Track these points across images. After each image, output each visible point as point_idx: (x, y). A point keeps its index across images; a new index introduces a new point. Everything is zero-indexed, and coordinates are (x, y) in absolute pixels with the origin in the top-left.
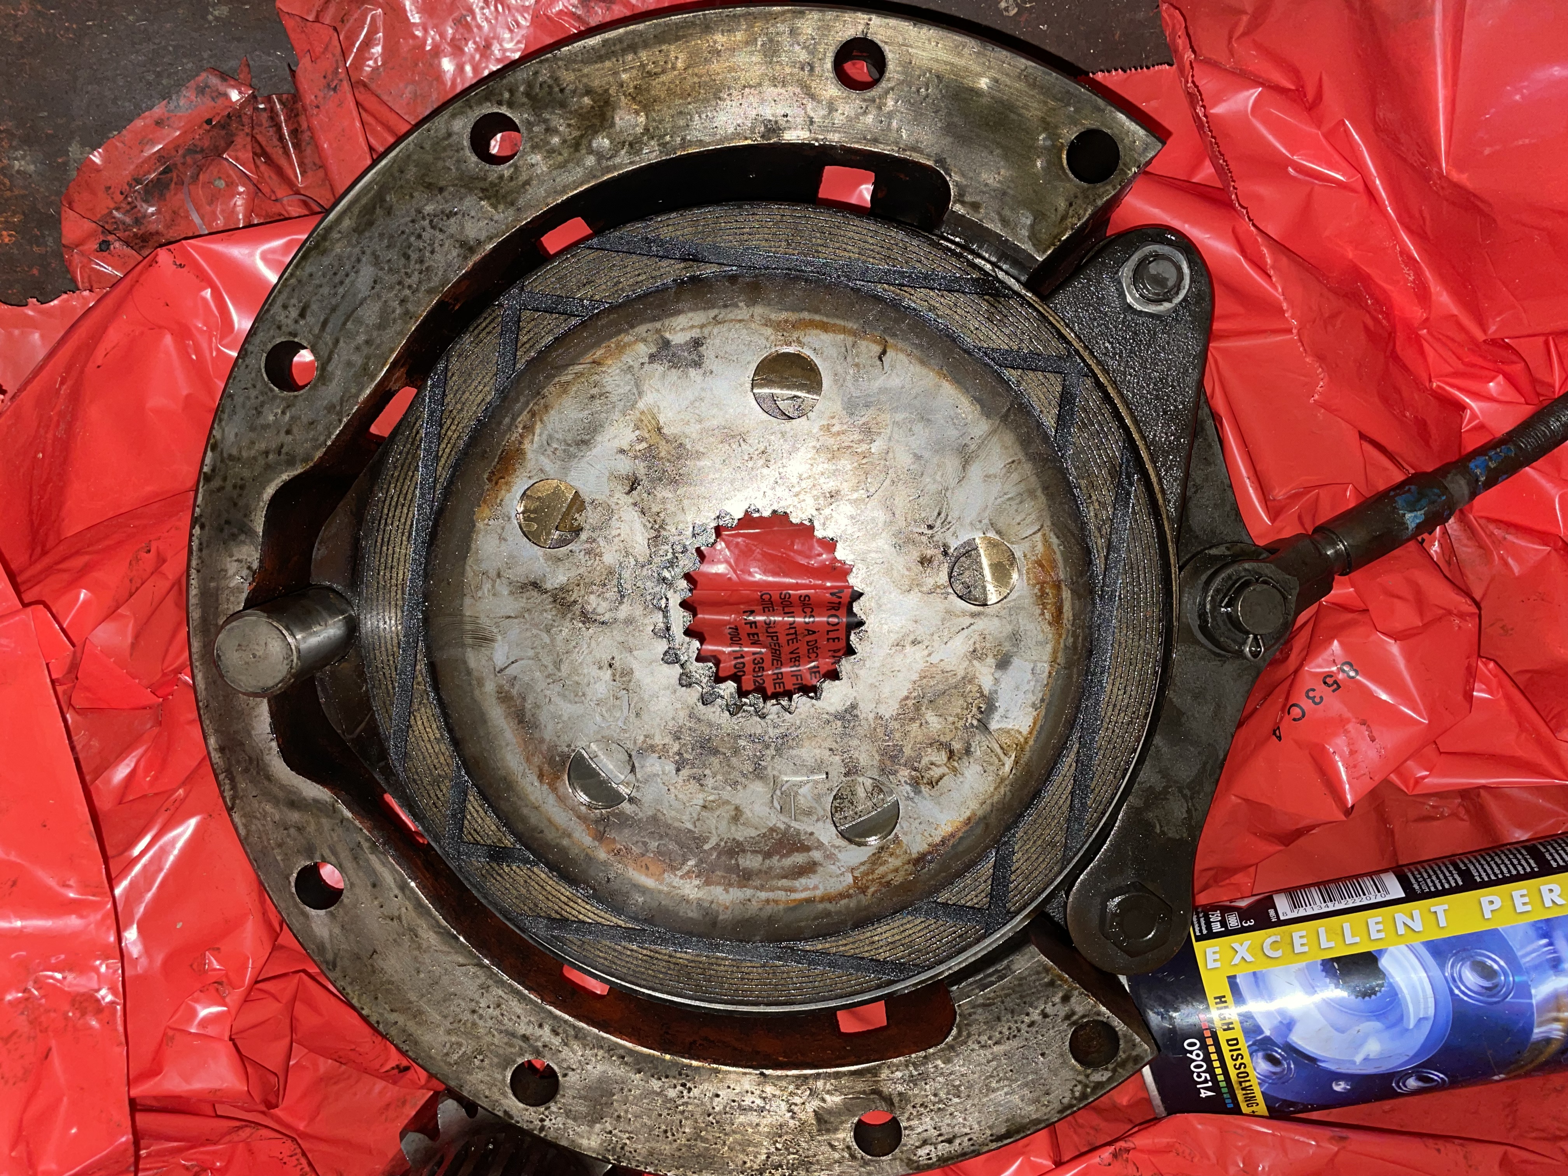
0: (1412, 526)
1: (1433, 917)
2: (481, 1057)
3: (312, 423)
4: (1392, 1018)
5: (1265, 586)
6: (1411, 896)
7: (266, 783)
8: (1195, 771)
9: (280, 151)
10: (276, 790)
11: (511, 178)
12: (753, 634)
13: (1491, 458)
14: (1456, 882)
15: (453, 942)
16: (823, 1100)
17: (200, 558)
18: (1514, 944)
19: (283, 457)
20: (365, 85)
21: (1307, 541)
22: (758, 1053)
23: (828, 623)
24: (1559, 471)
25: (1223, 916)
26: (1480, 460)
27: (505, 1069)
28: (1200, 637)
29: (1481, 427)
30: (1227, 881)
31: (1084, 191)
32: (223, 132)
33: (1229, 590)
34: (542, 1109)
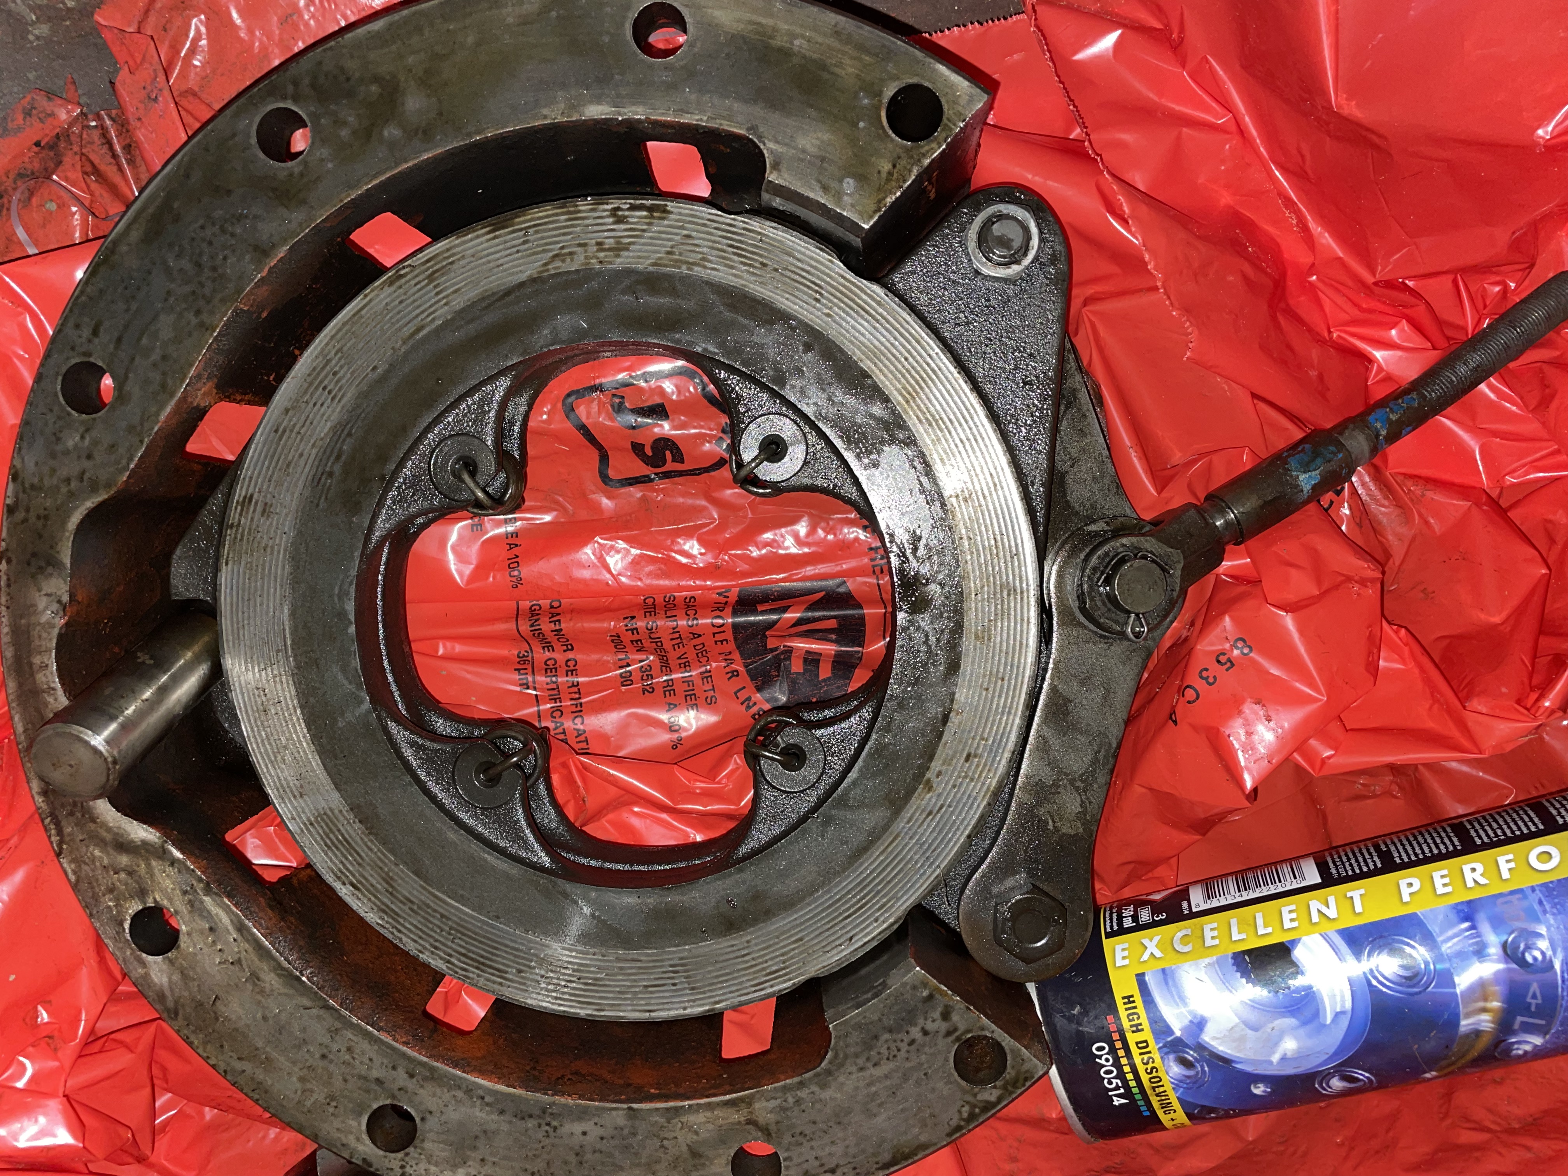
0: (1307, 488)
1: (1348, 902)
2: (334, 1104)
3: (113, 446)
4: (1308, 1013)
5: (1143, 561)
6: (1328, 881)
7: (92, 826)
8: (1087, 760)
9: (115, 168)
10: (103, 833)
11: (302, 175)
12: (637, 641)
13: (1392, 410)
14: (1375, 865)
15: (295, 983)
16: (696, 1133)
17: (9, 594)
18: (1434, 928)
19: (85, 483)
20: (195, 94)
21: (1192, 512)
22: (631, 1085)
23: (713, 625)
24: (1474, 419)
25: (1136, 911)
26: (1380, 413)
27: (360, 1115)
28: (1082, 619)
29: (1389, 378)
30: (1150, 875)
31: (907, 150)
32: (52, 154)
33: (1106, 567)
34: (400, 1155)
